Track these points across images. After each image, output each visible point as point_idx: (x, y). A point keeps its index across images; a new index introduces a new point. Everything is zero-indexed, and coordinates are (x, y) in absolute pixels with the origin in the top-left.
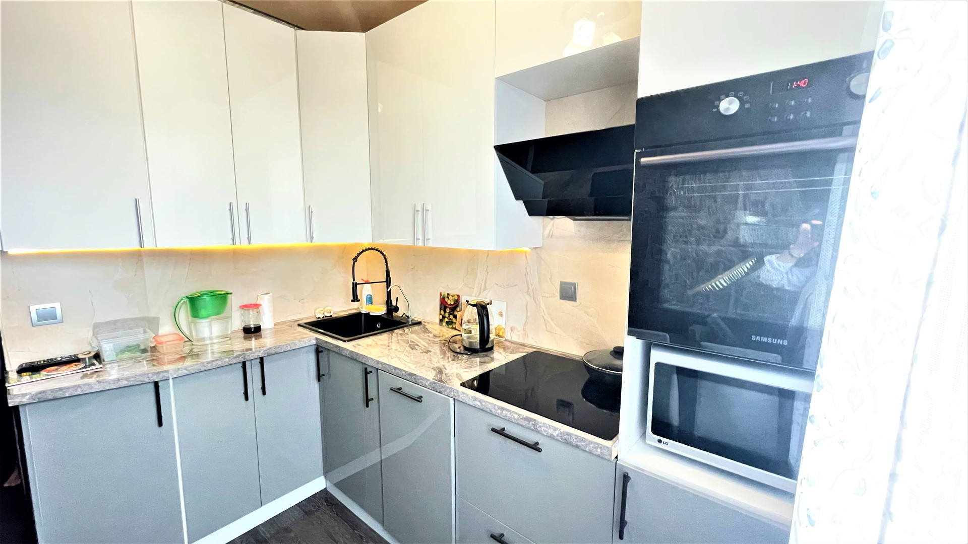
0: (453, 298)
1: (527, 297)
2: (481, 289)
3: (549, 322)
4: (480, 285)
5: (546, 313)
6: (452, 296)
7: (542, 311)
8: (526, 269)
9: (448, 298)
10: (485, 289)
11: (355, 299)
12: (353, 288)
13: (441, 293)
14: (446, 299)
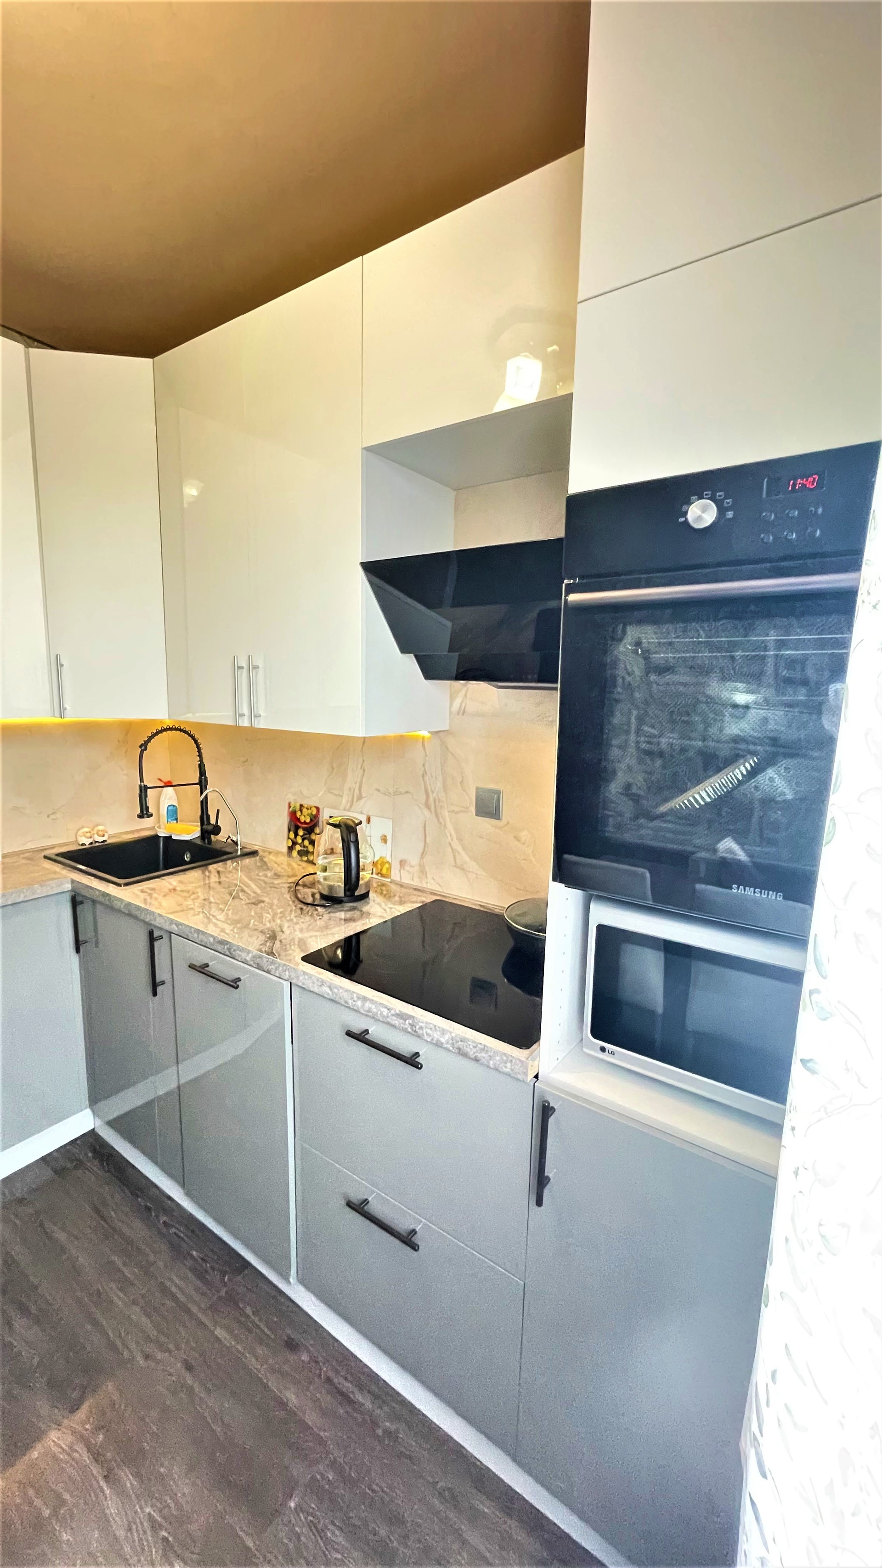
0: (309, 811)
1: (426, 812)
2: (353, 798)
3: (459, 853)
4: (352, 791)
5: (455, 838)
6: (307, 809)
7: (448, 835)
8: (424, 765)
9: (301, 811)
10: (360, 798)
11: (144, 813)
12: (140, 796)
13: (289, 804)
14: (298, 814)
